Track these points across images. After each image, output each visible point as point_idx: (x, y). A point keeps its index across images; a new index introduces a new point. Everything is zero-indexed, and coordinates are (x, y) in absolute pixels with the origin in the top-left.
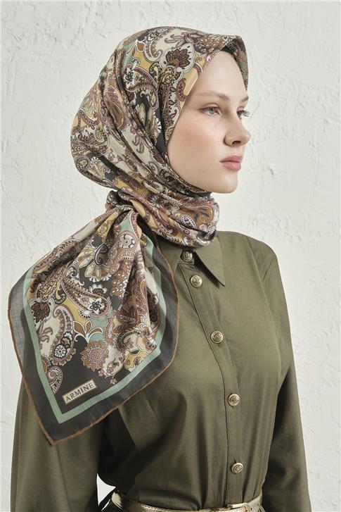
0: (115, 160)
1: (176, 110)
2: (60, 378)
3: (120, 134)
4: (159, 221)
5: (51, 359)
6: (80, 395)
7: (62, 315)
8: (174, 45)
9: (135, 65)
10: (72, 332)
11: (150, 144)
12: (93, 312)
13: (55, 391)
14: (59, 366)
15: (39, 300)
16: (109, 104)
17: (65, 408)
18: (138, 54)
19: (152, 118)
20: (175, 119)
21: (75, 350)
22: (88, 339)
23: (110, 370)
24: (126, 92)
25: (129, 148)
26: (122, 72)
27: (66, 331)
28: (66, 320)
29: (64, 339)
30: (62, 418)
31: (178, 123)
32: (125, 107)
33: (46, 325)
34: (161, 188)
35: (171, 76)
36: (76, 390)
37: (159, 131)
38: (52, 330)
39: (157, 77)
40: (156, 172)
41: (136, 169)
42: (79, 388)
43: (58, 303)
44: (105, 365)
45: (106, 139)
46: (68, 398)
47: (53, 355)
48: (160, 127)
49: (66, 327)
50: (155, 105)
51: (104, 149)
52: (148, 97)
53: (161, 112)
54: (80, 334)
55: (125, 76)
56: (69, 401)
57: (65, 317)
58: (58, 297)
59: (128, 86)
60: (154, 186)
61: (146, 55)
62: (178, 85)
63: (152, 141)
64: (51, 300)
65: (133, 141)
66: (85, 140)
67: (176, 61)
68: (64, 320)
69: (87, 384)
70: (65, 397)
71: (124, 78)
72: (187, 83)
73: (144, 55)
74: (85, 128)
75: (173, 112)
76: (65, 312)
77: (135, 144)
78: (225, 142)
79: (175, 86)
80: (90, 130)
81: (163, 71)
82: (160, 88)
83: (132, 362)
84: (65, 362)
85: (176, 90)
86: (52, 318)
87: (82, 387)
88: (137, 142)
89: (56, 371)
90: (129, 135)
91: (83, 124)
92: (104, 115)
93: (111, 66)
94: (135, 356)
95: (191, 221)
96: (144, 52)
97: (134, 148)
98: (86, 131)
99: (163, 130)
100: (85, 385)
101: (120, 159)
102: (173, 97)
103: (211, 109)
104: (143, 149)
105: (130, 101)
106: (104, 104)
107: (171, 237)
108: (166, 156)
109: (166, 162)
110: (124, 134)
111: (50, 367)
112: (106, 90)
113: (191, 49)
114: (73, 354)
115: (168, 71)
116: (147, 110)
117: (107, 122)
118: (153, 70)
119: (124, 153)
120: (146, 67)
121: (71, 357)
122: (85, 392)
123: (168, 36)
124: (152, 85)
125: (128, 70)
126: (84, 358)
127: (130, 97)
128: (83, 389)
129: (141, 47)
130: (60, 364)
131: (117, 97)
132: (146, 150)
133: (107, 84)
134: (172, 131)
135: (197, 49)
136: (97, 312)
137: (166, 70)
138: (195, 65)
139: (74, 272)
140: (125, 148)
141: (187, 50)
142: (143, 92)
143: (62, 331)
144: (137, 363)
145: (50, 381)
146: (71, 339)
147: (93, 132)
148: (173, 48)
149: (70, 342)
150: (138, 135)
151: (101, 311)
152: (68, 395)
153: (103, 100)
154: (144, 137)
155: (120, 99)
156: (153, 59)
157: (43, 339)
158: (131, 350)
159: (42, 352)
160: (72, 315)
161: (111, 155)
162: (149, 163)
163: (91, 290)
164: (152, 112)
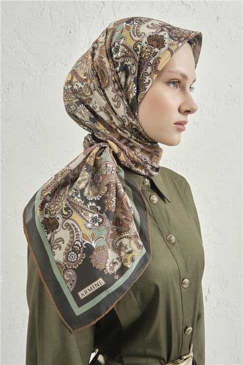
0: (97, 110)
1: (149, 81)
2: (74, 278)
3: (103, 91)
4: (127, 156)
5: (65, 263)
6: (92, 291)
7: (71, 227)
8: (154, 31)
9: (122, 41)
10: (80, 240)
11: (126, 103)
12: (94, 225)
13: (71, 289)
14: (72, 269)
15: (47, 216)
16: (97, 67)
17: (80, 303)
18: (126, 33)
19: (130, 83)
20: (148, 87)
21: (84, 254)
22: (94, 245)
23: (112, 269)
24: (113, 60)
25: (109, 103)
26: (112, 45)
27: (75, 240)
28: (74, 231)
29: (74, 247)
30: (78, 311)
31: (149, 91)
32: (110, 72)
33: (56, 236)
34: (129, 135)
35: (149, 54)
36: (89, 287)
37: (135, 94)
38: (63, 240)
39: (139, 53)
40: (127, 124)
41: (111, 119)
42: (91, 286)
43: (66, 217)
44: (107, 265)
45: (92, 93)
46: (82, 294)
47: (67, 260)
48: (136, 91)
49: (75, 237)
50: (134, 74)
51: (90, 100)
52: (129, 67)
53: (138, 80)
54: (87, 242)
55: (113, 48)
56: (83, 297)
57: (74, 229)
58: (65, 213)
59: (115, 56)
60: (124, 133)
61: (132, 35)
62: (154, 61)
63: (128, 100)
64: (59, 216)
65: (113, 98)
66: (75, 92)
67: (155, 43)
68: (73, 231)
69: (97, 281)
70: (80, 294)
71: (112, 50)
72: (162, 61)
73: (130, 34)
74: (76, 83)
75: (147, 81)
76: (73, 225)
77: (114, 100)
78: (179, 110)
79: (151, 62)
80: (80, 85)
81: (144, 49)
82: (140, 62)
83: (129, 260)
84: (78, 266)
85: (152, 65)
86: (62, 229)
87: (93, 284)
88: (116, 99)
89: (71, 273)
90: (110, 93)
91: (75, 80)
92: (92, 76)
93: (102, 39)
94: (130, 255)
95: (148, 159)
96: (130, 32)
97: (113, 104)
98: (77, 85)
99: (138, 94)
100: (96, 283)
101: (101, 110)
102: (149, 70)
103: (174, 83)
104: (120, 105)
105: (115, 68)
106: (94, 67)
107: (134, 169)
108: (136, 114)
109: (136, 118)
110: (106, 92)
111: (65, 270)
112: (96, 57)
113: (166, 36)
114: (83, 258)
115: (148, 50)
116: (127, 77)
117: (94, 81)
118: (136, 47)
119: (104, 105)
120: (131, 44)
121: (82, 260)
122: (96, 288)
123: (149, 23)
124: (134, 58)
125: (117, 44)
126: (93, 261)
127: (115, 65)
128: (94, 286)
129: (128, 28)
130: (74, 267)
131: (105, 63)
132: (122, 107)
133: (97, 53)
134: (144, 96)
135: (171, 37)
136: (97, 224)
137: (146, 49)
138: (169, 48)
139: (75, 193)
140: (106, 102)
141: (164, 36)
142: (126, 63)
143: (72, 240)
144: (133, 260)
145: (66, 282)
146: (80, 246)
147: (82, 86)
148: (153, 33)
149: (80, 248)
150: (118, 95)
151: (100, 224)
152: (82, 292)
153: (93, 64)
154: (122, 97)
155: (107, 65)
156: (137, 38)
157: (55, 247)
158: (126, 251)
159: (56, 258)
160: (79, 227)
161: (95, 105)
162: (123, 116)
163: (89, 207)
164: (131, 79)
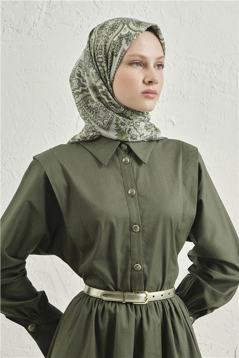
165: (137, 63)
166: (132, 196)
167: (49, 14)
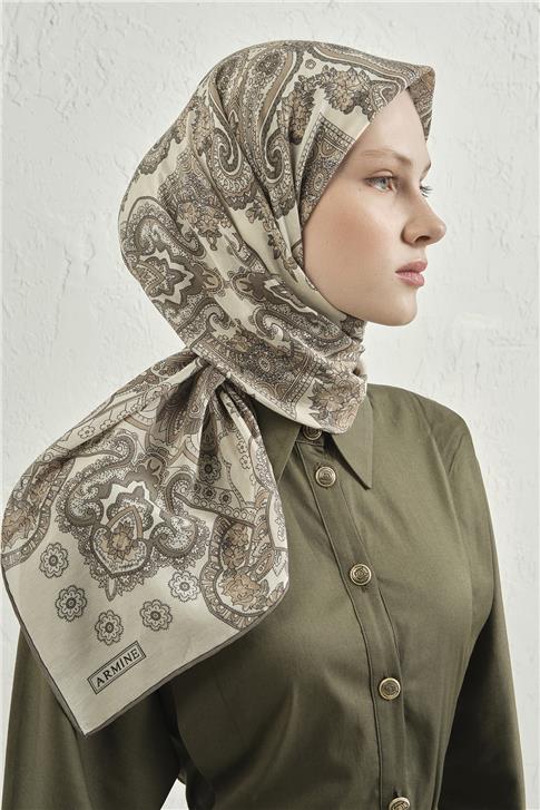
78: (403, 238)
165: (383, 180)
166: (365, 588)
167: (15, 76)
